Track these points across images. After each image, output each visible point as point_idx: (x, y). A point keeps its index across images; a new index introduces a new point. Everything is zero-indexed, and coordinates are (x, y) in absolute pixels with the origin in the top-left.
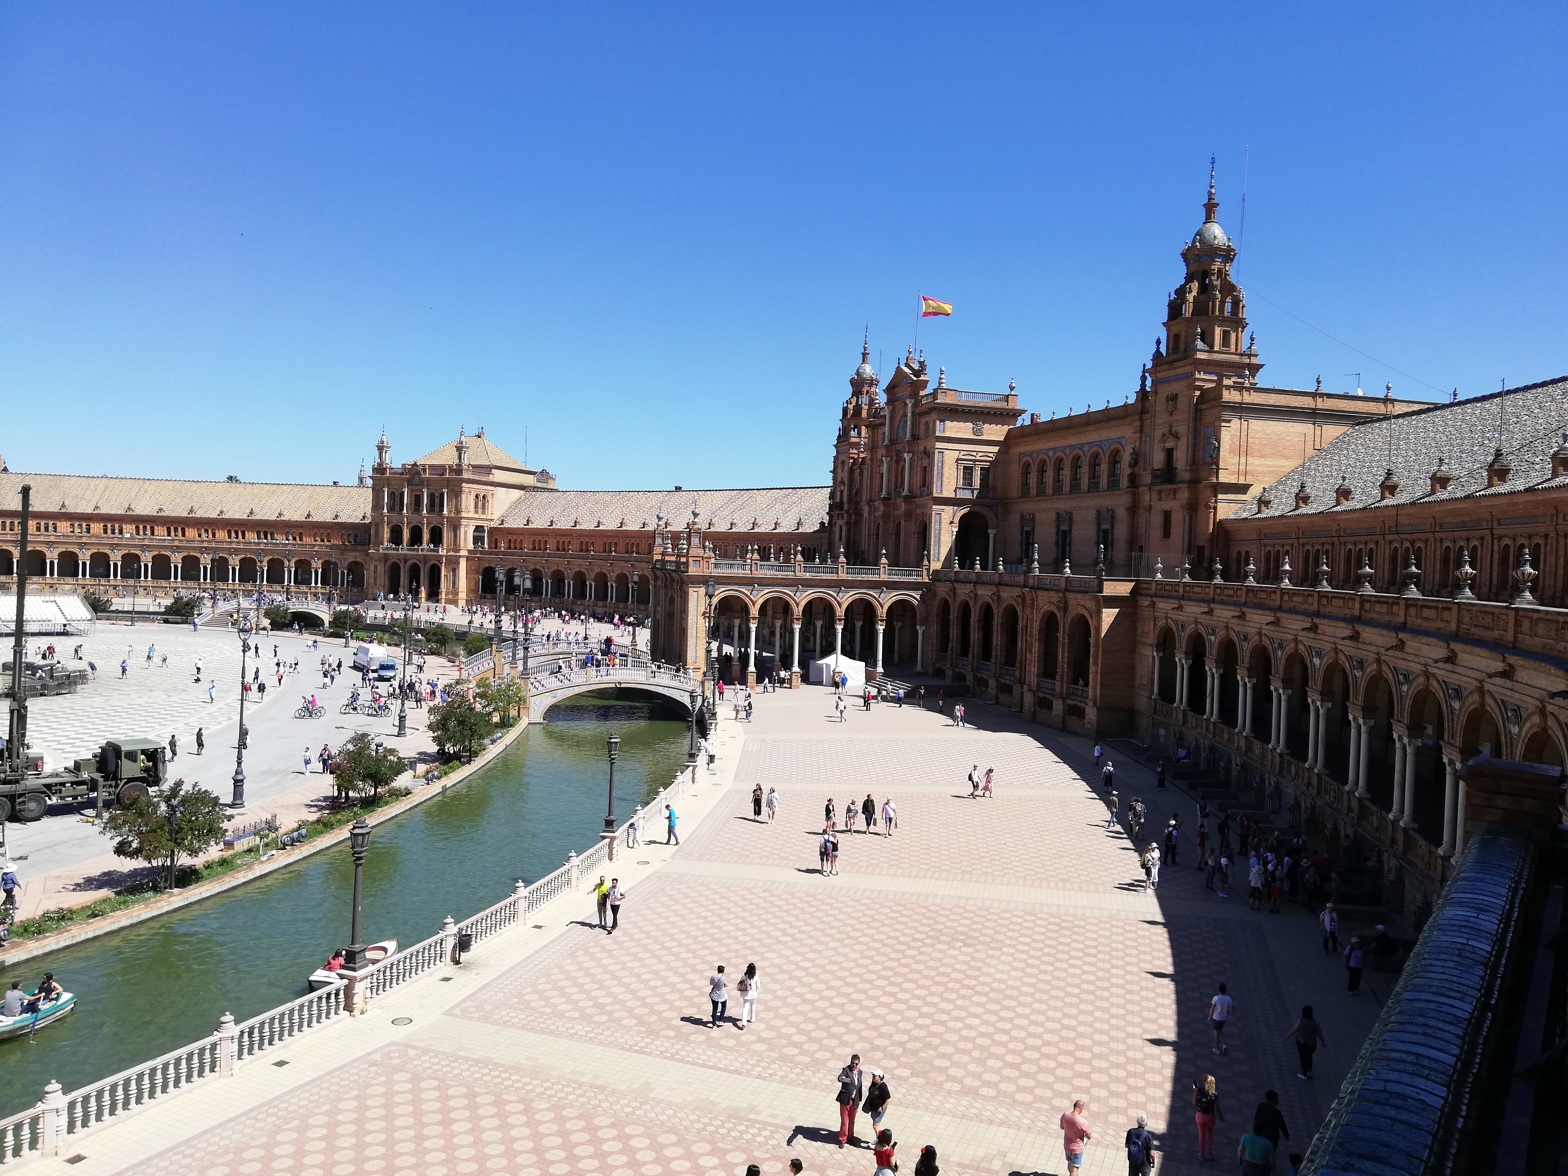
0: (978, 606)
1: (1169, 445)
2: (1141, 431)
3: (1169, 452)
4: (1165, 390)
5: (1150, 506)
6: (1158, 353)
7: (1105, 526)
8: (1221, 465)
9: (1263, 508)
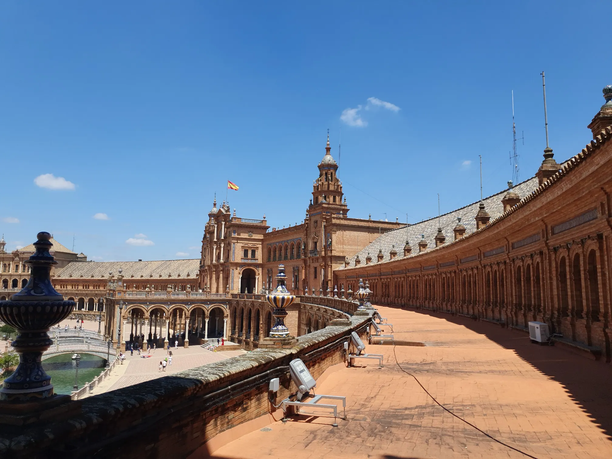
0: (246, 309)
1: (315, 240)
2: (307, 235)
3: (316, 243)
4: (313, 219)
5: (310, 265)
6: (311, 204)
7: (296, 274)
8: (333, 249)
9: (347, 265)
